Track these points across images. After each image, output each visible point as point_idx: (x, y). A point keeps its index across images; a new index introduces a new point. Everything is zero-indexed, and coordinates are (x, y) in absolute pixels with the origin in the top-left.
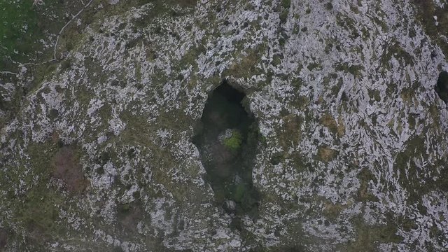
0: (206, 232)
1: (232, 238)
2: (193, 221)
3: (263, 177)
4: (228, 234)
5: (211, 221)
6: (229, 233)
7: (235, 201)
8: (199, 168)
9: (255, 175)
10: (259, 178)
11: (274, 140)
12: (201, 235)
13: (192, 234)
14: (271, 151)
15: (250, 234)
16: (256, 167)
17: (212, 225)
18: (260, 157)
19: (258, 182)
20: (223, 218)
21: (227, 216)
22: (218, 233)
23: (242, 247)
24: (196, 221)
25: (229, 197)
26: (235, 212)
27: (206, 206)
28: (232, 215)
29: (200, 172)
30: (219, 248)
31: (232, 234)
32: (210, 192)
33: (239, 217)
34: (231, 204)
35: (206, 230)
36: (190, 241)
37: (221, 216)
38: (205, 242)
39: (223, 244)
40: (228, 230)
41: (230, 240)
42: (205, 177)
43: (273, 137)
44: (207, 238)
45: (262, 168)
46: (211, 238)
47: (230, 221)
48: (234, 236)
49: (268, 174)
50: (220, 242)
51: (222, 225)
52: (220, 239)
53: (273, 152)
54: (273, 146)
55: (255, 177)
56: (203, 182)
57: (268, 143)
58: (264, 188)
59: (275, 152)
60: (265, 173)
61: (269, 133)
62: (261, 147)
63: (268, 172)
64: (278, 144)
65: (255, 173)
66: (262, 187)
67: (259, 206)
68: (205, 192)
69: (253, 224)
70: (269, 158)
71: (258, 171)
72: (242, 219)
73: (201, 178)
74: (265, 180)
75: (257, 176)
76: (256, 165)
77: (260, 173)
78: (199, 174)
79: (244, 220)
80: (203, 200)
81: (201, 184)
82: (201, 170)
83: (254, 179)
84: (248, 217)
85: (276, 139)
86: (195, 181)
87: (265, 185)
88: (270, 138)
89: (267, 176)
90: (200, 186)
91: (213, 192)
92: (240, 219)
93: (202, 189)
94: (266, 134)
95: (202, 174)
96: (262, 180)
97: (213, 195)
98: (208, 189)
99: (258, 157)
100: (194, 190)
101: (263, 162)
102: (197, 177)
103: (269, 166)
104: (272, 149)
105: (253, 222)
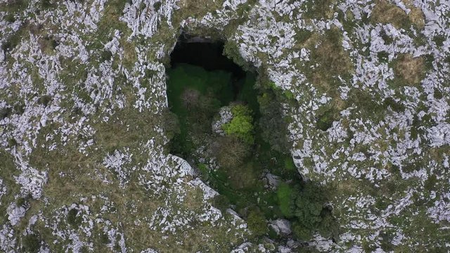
3: (316, 158)
7: (285, 218)
8: (200, 191)
9: (300, 161)
10: (309, 163)
11: (306, 88)
14: (310, 109)
16: (297, 147)
18: (295, 126)
19: (311, 170)
21: (283, 250)
25: (272, 216)
29: (206, 197)
32: (238, 223)
33: (304, 241)
34: (280, 226)
42: (218, 203)
43: (303, 84)
45: (307, 144)
49: (323, 149)
53: (314, 108)
54: (310, 99)
55: (302, 165)
56: (218, 214)
57: (298, 98)
58: (328, 176)
59: (317, 108)
60: (317, 150)
61: (293, 81)
62: (290, 110)
63: (321, 147)
64: (317, 92)
65: (298, 158)
66: (322, 176)
67: (333, 212)
68: (229, 227)
69: (335, 244)
70: (312, 121)
71: (302, 152)
72: (310, 244)
73: (212, 208)
74: (322, 162)
75: (304, 161)
76: (295, 143)
77: (308, 155)
78: (205, 202)
79: (314, 244)
80: (232, 244)
81: (217, 218)
82: (205, 193)
83: (302, 169)
84: (320, 237)
85: (309, 85)
86: (205, 217)
87: (327, 171)
88: (298, 88)
89: (322, 154)
90: (216, 223)
91: (243, 221)
92: (307, 244)
93: (222, 225)
94: (288, 84)
95: (210, 200)
96: (317, 165)
97: (245, 226)
98: (232, 220)
99: (292, 129)
100: (208, 233)
101: (304, 133)
102: (205, 209)
103: (318, 135)
104: (310, 105)
105: (334, 241)
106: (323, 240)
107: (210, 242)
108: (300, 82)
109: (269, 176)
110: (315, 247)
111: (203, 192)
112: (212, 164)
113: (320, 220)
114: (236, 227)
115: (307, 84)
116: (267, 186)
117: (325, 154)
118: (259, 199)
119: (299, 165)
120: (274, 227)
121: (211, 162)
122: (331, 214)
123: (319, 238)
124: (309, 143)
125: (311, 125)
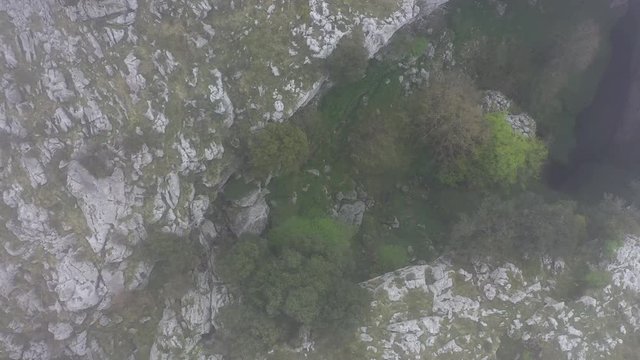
0: (89, 124)
1: (99, 260)
2: (124, 46)
3: (432, 325)
4: (116, 237)
5: (151, 139)
6: (120, 239)
8: (385, 12)
9: (420, 281)
10: (417, 305)
11: (613, 327)
12: (66, 105)
13: (56, 55)
14: (561, 330)
15: (150, 334)
16: (458, 279)
17: (132, 145)
18: (516, 284)
19: (396, 307)
20: (184, 191)
21: (200, 206)
22: (104, 186)
23: (69, 317)
24: (131, 62)
26: (227, 239)
27: (218, 93)
28: (210, 230)
29: (371, 23)
30: (26, 212)
31: (118, 253)
32: (288, 98)
33: (211, 263)
34: (255, 211)
35: (100, 120)
36: (20, 55)
37: (192, 180)
38: (36, 132)
39: (54, 224)
40: (134, 229)
41: (85, 255)
42: (348, 54)
43: (624, 319)
44: (62, 135)
45: (468, 308)
46: (64, 154)
47: (179, 226)
48: (113, 266)
49: (452, 344)
50: (62, 208)
51: (150, 193)
52: (74, 202)
53: (563, 339)
54: (585, 331)
55: (411, 284)
56: (321, 47)
57: (588, 300)
58: (381, 349)
59: (564, 347)
60: (453, 331)
61: (633, 292)
62: (550, 275)
63: (461, 342)
64: (605, 353)
65: (430, 279)
66: (382, 334)
67: (286, 348)
68: (282, 73)
69: (198, 338)
70: (528, 328)
71: (444, 291)
72: (202, 277)
73: (339, 34)
74: (422, 340)
75: (423, 293)
76: (469, 277)
77: (439, 304)
78: (358, 20)
79: (204, 286)
80: (238, 75)
81: (313, 44)
82: (378, 23)
83: (400, 283)
84: (221, 304)
85: (620, 335)
86: (320, 11)
87: (397, 349)
88: (614, 304)
89: (441, 342)
90: (300, 39)
91: (290, 112)
92: (203, 267)
93: (292, 53)
94: (627, 281)
95: (359, 34)
96: (412, 325)
97: (277, 116)
98: (297, 85)
99: (509, 274)
100: (276, 12)
101: (497, 303)
102: (340, 16)
103: (490, 340)
104: (572, 331)
105: (205, 337)
106: (210, 310)
107: (254, 13)
108: (628, 312)
109: (361, 207)
110: (195, 287)
111: (381, 17)
112: (417, 75)
113: (270, 312)
114: (281, 91)
115: (623, 329)
116: (341, 196)
117: (440, 350)
118: (316, 172)
119: (411, 277)
120: (253, 197)
121: (423, 70)
122: (279, 341)
123: (217, 301)
124: (471, 312)
125: (519, 325)
